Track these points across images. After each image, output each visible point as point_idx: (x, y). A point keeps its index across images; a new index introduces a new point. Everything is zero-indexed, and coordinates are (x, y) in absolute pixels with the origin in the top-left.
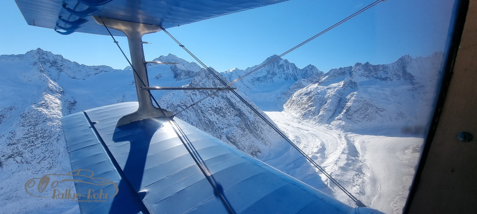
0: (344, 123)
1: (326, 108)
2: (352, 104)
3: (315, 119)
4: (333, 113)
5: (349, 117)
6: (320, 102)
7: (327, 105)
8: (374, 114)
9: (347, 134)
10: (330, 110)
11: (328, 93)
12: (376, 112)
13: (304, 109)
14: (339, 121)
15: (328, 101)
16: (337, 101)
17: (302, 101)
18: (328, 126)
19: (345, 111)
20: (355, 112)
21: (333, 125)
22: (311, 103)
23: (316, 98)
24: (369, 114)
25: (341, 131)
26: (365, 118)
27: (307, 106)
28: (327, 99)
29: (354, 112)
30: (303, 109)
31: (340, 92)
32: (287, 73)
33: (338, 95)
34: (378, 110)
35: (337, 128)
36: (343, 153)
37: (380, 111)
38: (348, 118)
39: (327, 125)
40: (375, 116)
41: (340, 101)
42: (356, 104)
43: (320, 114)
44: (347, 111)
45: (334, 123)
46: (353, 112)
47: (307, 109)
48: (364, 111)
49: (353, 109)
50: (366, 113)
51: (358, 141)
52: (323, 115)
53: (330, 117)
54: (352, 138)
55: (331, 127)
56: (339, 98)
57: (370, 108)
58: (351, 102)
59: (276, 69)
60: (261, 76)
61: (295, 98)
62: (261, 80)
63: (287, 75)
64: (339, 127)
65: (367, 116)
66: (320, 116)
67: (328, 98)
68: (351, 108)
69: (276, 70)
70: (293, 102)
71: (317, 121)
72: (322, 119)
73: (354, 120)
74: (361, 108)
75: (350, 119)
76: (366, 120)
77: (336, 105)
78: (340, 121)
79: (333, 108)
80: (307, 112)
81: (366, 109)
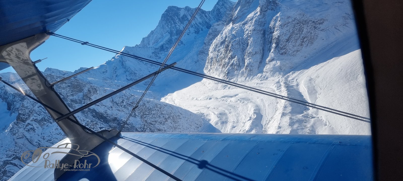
0: (279, 63)
1: (250, 53)
2: (280, 33)
3: (243, 73)
4: (261, 55)
5: (283, 51)
6: (241, 47)
7: (250, 48)
8: (312, 32)
9: (288, 77)
10: (256, 53)
11: (246, 29)
12: (315, 28)
13: (226, 66)
14: (271, 63)
15: (250, 42)
16: (261, 35)
17: (221, 54)
18: (261, 76)
19: (274, 45)
20: (288, 40)
21: (267, 72)
22: (230, 54)
23: (234, 44)
24: (307, 36)
25: (279, 76)
26: (303, 43)
27: (227, 60)
28: (247, 39)
29: (287, 42)
30: (224, 66)
31: (260, 23)
32: (195, 23)
33: (259, 28)
34: (316, 24)
35: (273, 73)
36: (284, 115)
37: (320, 24)
38: (282, 54)
39: (259, 75)
40: (316, 35)
41: (264, 34)
42: (284, 30)
43: (246, 64)
44: (277, 44)
45: (267, 68)
46: (285, 43)
47: (229, 63)
48: (299, 35)
49: (284, 38)
50: (302, 35)
51: (303, 82)
52: (250, 63)
53: (260, 63)
54: (295, 80)
55: (266, 75)
56: (261, 30)
57: (304, 26)
58: (277, 30)
59: (179, 24)
60: (165, 43)
61: (212, 54)
62: (167, 48)
63: (196, 27)
64: (275, 71)
65: (305, 40)
66: (247, 66)
67: (248, 37)
68: (280, 38)
69: (179, 26)
70: (212, 61)
71: (246, 75)
72: (251, 70)
73: (290, 53)
74: (293, 32)
75: (286, 53)
76: (306, 45)
77: (262, 41)
78: (274, 62)
79: (258, 48)
80: (231, 68)
81: (300, 30)
